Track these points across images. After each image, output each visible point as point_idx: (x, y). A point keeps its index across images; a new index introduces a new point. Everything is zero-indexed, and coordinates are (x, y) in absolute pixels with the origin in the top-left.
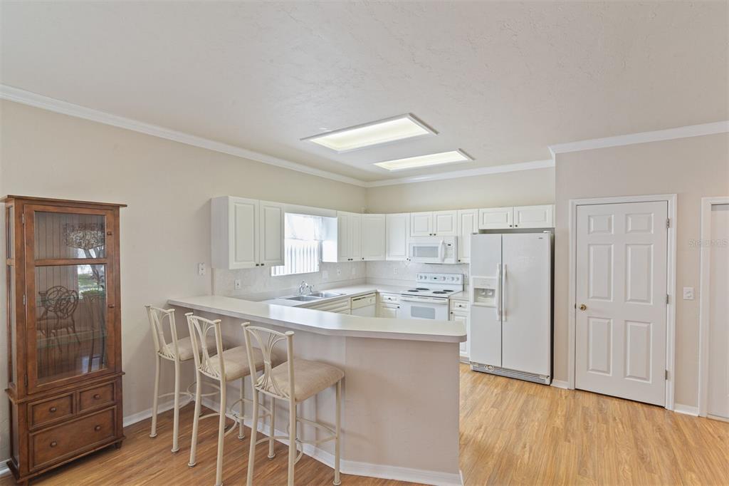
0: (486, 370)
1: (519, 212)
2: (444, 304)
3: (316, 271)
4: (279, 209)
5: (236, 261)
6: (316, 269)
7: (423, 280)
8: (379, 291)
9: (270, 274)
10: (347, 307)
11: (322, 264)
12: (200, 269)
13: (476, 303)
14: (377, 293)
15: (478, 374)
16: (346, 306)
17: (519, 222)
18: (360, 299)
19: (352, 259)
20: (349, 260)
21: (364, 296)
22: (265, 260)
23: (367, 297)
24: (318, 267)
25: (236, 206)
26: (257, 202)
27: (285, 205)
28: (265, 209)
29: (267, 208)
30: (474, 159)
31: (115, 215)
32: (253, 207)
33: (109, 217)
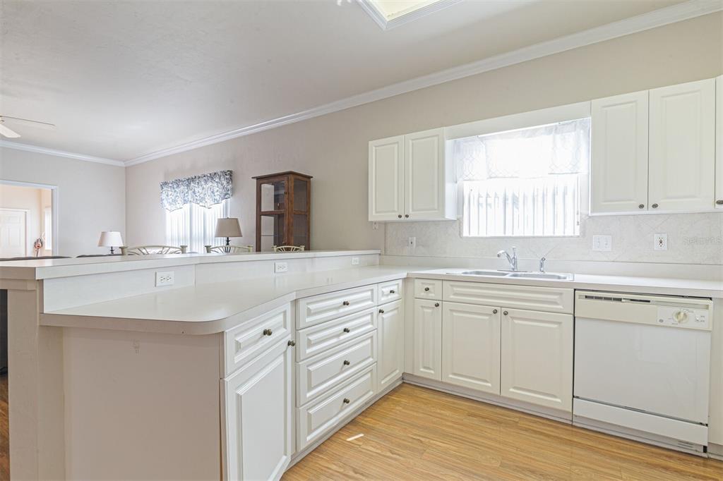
4: (436, 139)
5: (376, 212)
18: (620, 300)
19: (655, 206)
20: (642, 206)
21: (641, 298)
22: (413, 210)
23: (658, 303)
24: (578, 228)
25: (376, 150)
26: (401, 138)
27: (445, 128)
28: (413, 144)
29: (416, 141)
31: (289, 180)
32: (397, 145)
33: (286, 182)
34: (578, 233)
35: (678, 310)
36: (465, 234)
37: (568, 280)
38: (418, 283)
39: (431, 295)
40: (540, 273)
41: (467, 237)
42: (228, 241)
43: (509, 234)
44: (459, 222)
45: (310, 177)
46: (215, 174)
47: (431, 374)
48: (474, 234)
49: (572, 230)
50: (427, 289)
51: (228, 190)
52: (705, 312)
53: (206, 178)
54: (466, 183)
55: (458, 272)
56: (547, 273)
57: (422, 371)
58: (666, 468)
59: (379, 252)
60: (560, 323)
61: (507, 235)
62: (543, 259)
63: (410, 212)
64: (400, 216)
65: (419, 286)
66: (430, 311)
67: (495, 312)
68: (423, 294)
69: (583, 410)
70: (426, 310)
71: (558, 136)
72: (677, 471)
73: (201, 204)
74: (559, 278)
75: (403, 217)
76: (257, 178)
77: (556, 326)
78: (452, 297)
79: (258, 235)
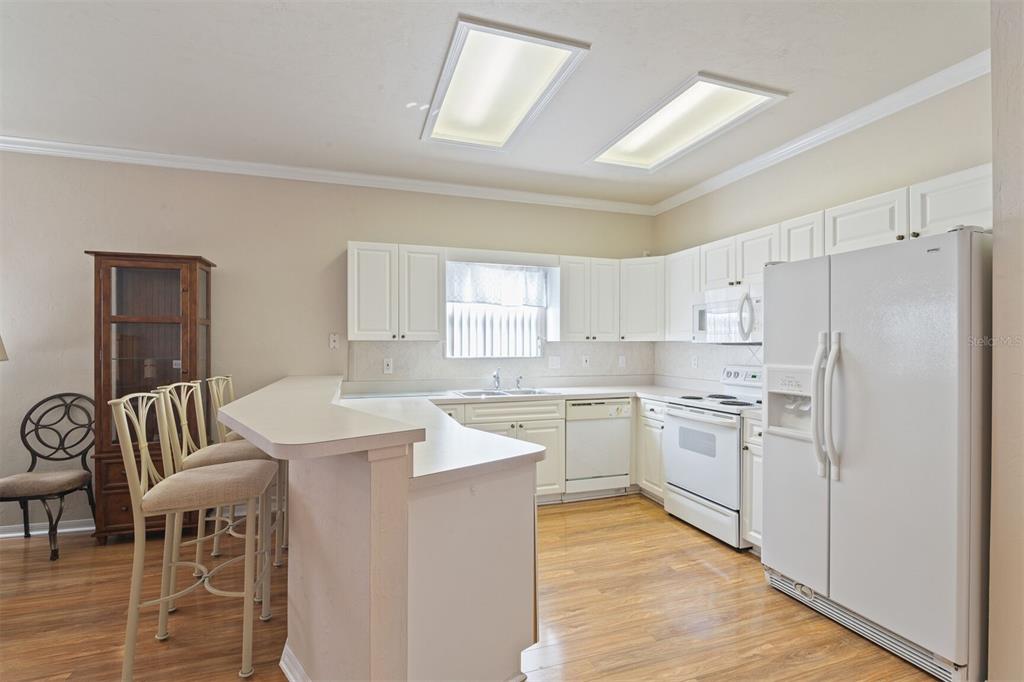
0: (797, 593)
1: (923, 197)
2: (731, 428)
3: (534, 355)
4: (436, 257)
5: (359, 329)
6: (535, 352)
7: (732, 380)
8: (639, 395)
9: (444, 354)
10: (556, 415)
11: (545, 345)
12: (332, 341)
13: (774, 429)
14: (637, 399)
15: (778, 597)
16: (555, 412)
17: (924, 224)
18: (590, 404)
19: (594, 338)
20: (588, 338)
21: (600, 401)
22: (409, 330)
23: (609, 403)
24: (540, 350)
25: (358, 253)
26: (394, 247)
27: (446, 249)
28: (409, 257)
29: (413, 255)
30: (785, 93)
31: (192, 271)
32: (388, 254)
33: (184, 271)
35: (616, 407)
36: (448, 355)
40: (519, 390)
41: (451, 359)
44: (442, 342)
45: (211, 266)
48: (457, 355)
50: (451, 415)
52: (629, 406)
56: (523, 389)
59: (343, 378)
60: (557, 427)
63: (407, 333)
64: (394, 337)
67: (514, 426)
71: (528, 273)
75: (396, 339)
76: (97, 254)
77: (554, 430)
78: (474, 419)
79: (102, 359)
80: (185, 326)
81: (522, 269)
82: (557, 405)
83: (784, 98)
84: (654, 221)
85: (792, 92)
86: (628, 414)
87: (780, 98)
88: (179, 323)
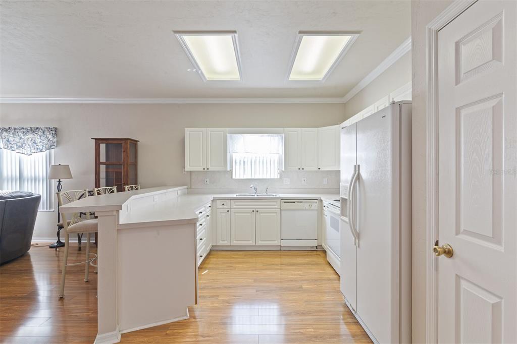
4: (222, 132)
5: (190, 166)
8: (322, 198)
9: (232, 177)
11: (282, 173)
14: (321, 201)
18: (294, 202)
19: (303, 169)
20: (299, 169)
21: (300, 201)
22: (211, 166)
23: (305, 202)
24: (279, 175)
25: (189, 133)
26: (204, 129)
27: (227, 129)
28: (211, 134)
29: (212, 132)
30: (358, 32)
31: (126, 143)
32: (201, 133)
33: (124, 144)
34: (279, 177)
35: (309, 204)
37: (278, 196)
38: (218, 202)
39: (225, 207)
40: (265, 194)
41: (235, 179)
42: (59, 181)
43: (253, 177)
44: (231, 171)
45: (137, 141)
46: (38, 128)
47: (226, 243)
48: (238, 177)
49: (277, 176)
50: (223, 204)
51: (54, 143)
52: (317, 204)
53: (25, 130)
54: (234, 154)
55: (234, 196)
56: (269, 194)
57: (221, 243)
58: (308, 255)
59: (187, 187)
60: (276, 213)
61: (252, 178)
62: (267, 188)
63: (209, 167)
64: (204, 169)
65: (219, 203)
66: (224, 214)
67: (253, 211)
68: (221, 207)
69: (284, 243)
70: (222, 214)
71: (272, 138)
72: (311, 255)
73: (18, 151)
74: (273, 196)
75: (205, 170)
76: (96, 139)
77: (275, 214)
78: (235, 207)
79: (97, 178)
80: (124, 166)
81: (269, 136)
82: (276, 202)
83: (359, 35)
84: (344, 105)
85: (362, 31)
86: (315, 208)
87: (357, 36)
88: (122, 164)
